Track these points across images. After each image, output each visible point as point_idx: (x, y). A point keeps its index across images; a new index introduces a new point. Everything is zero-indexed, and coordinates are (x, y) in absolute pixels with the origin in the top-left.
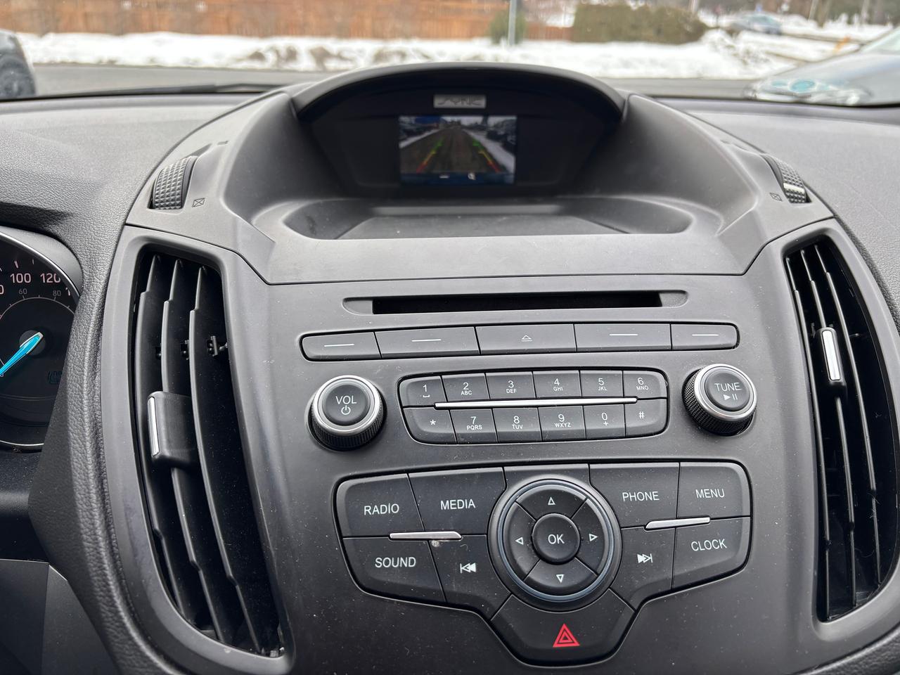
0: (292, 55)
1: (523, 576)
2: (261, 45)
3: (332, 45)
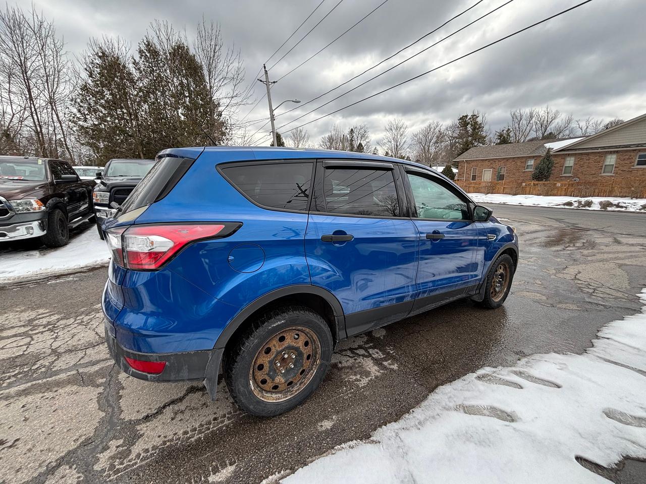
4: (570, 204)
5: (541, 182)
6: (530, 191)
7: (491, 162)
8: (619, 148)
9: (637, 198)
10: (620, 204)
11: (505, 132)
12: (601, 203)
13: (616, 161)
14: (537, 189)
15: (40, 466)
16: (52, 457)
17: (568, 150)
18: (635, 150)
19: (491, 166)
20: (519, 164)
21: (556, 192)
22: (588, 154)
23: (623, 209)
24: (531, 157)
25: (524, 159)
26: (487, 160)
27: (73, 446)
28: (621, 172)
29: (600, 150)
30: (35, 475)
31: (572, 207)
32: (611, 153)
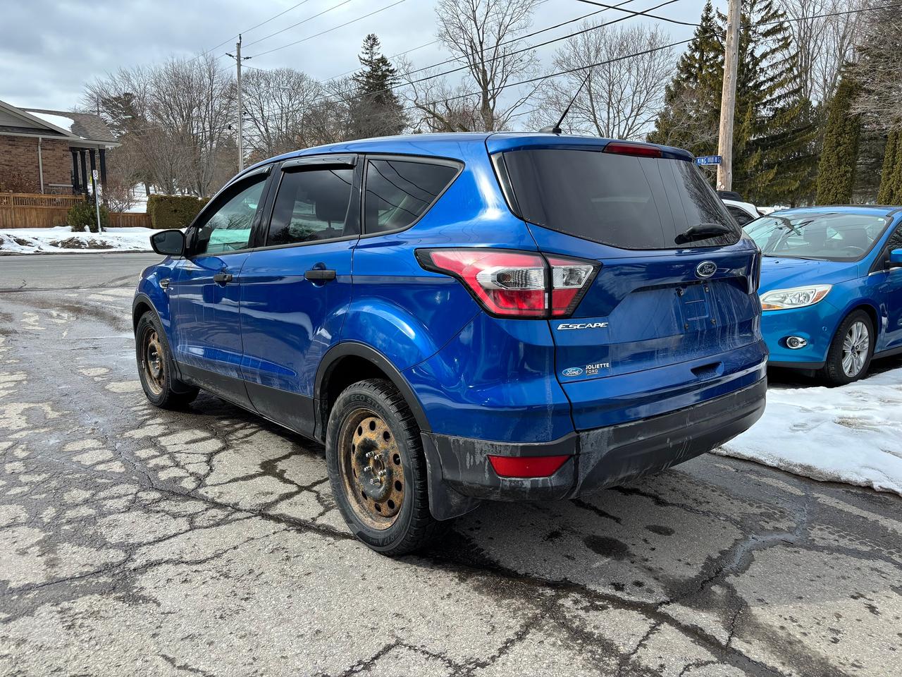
15: (838, 559)
16: (825, 556)
27: (803, 551)
30: (844, 556)
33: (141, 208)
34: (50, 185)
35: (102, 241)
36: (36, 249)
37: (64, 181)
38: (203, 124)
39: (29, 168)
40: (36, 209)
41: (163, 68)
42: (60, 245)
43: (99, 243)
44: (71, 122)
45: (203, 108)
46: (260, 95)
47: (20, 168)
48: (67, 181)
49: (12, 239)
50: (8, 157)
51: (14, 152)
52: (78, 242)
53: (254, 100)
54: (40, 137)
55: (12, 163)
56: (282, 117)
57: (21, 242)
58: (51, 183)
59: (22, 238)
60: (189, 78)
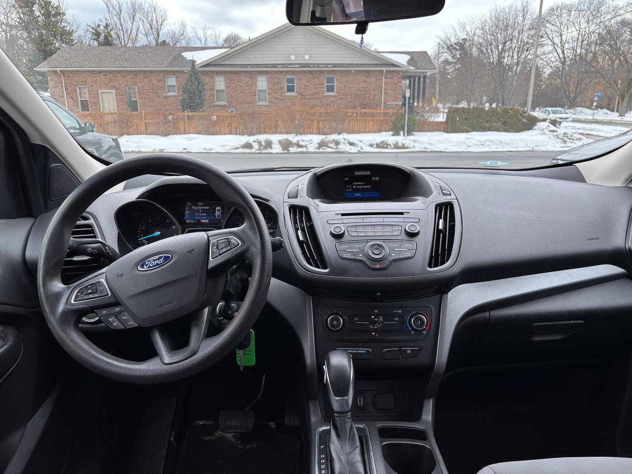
0: (269, 144)
1: (370, 256)
2: (251, 139)
3: (294, 138)
4: (248, 146)
5: (197, 114)
6: (185, 129)
7: (110, 76)
8: (267, 67)
9: (301, 134)
10: (301, 143)
11: (102, 28)
12: (280, 142)
13: (268, 86)
14: (194, 124)
17: (215, 65)
18: (281, 72)
19: (112, 83)
20: (155, 83)
21: (218, 129)
22: (237, 73)
23: (304, 150)
24: (170, 71)
25: (161, 75)
26: (100, 72)
28: (275, 100)
29: (249, 69)
31: (253, 150)
32: (261, 73)
33: (441, 118)
34: (388, 103)
35: (402, 143)
36: (359, 149)
37: (396, 99)
38: (513, 53)
39: (376, 91)
40: (373, 120)
41: (489, 15)
42: (375, 146)
43: (400, 144)
44: (408, 57)
45: (515, 41)
46: (561, 23)
47: (370, 92)
48: (398, 100)
49: (346, 142)
50: (364, 85)
51: (369, 81)
52: (386, 144)
53: (556, 28)
54: (385, 69)
55: (367, 89)
56: (578, 39)
57: (351, 144)
58: (388, 102)
59: (352, 141)
60: (507, 19)
